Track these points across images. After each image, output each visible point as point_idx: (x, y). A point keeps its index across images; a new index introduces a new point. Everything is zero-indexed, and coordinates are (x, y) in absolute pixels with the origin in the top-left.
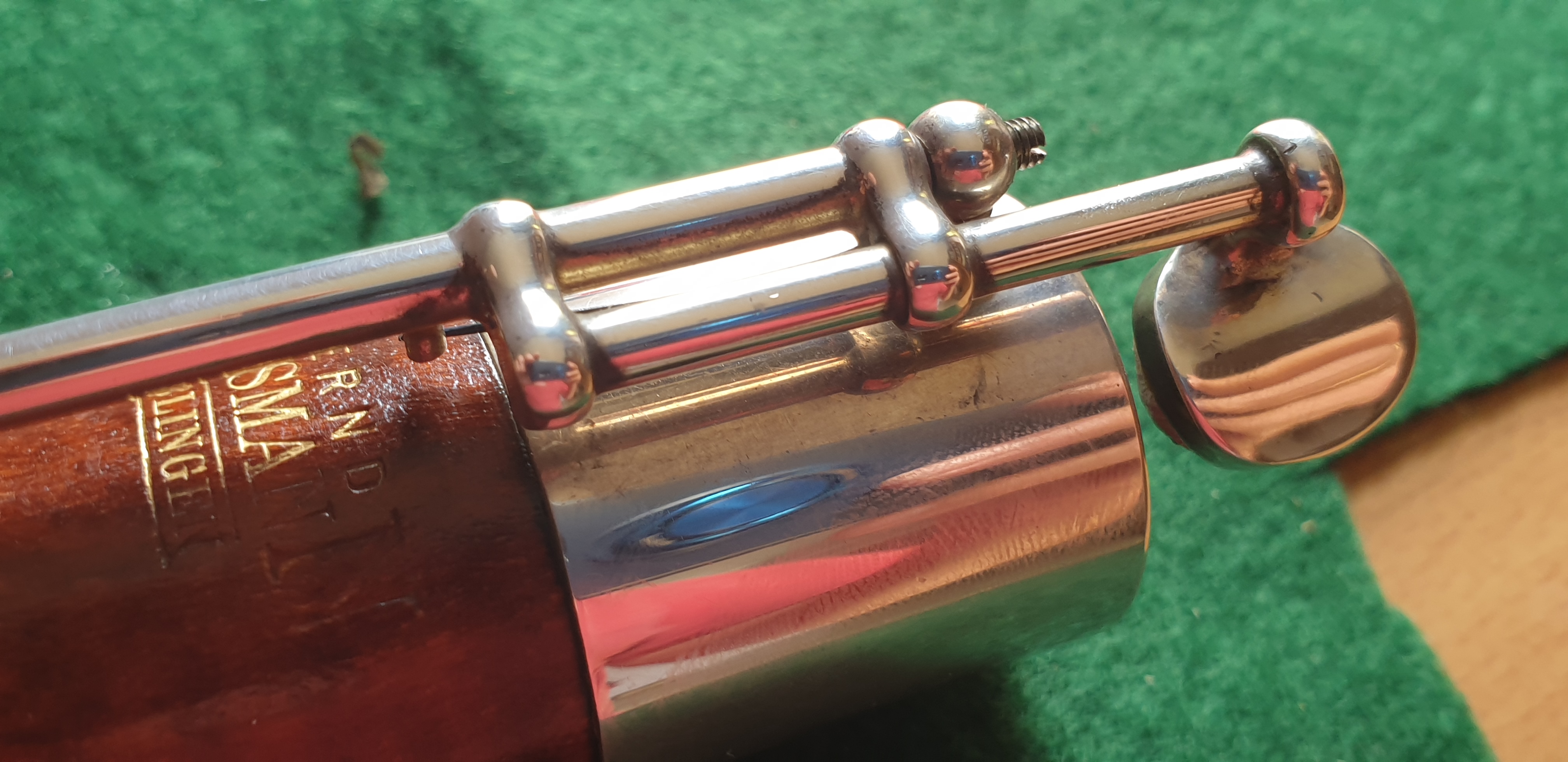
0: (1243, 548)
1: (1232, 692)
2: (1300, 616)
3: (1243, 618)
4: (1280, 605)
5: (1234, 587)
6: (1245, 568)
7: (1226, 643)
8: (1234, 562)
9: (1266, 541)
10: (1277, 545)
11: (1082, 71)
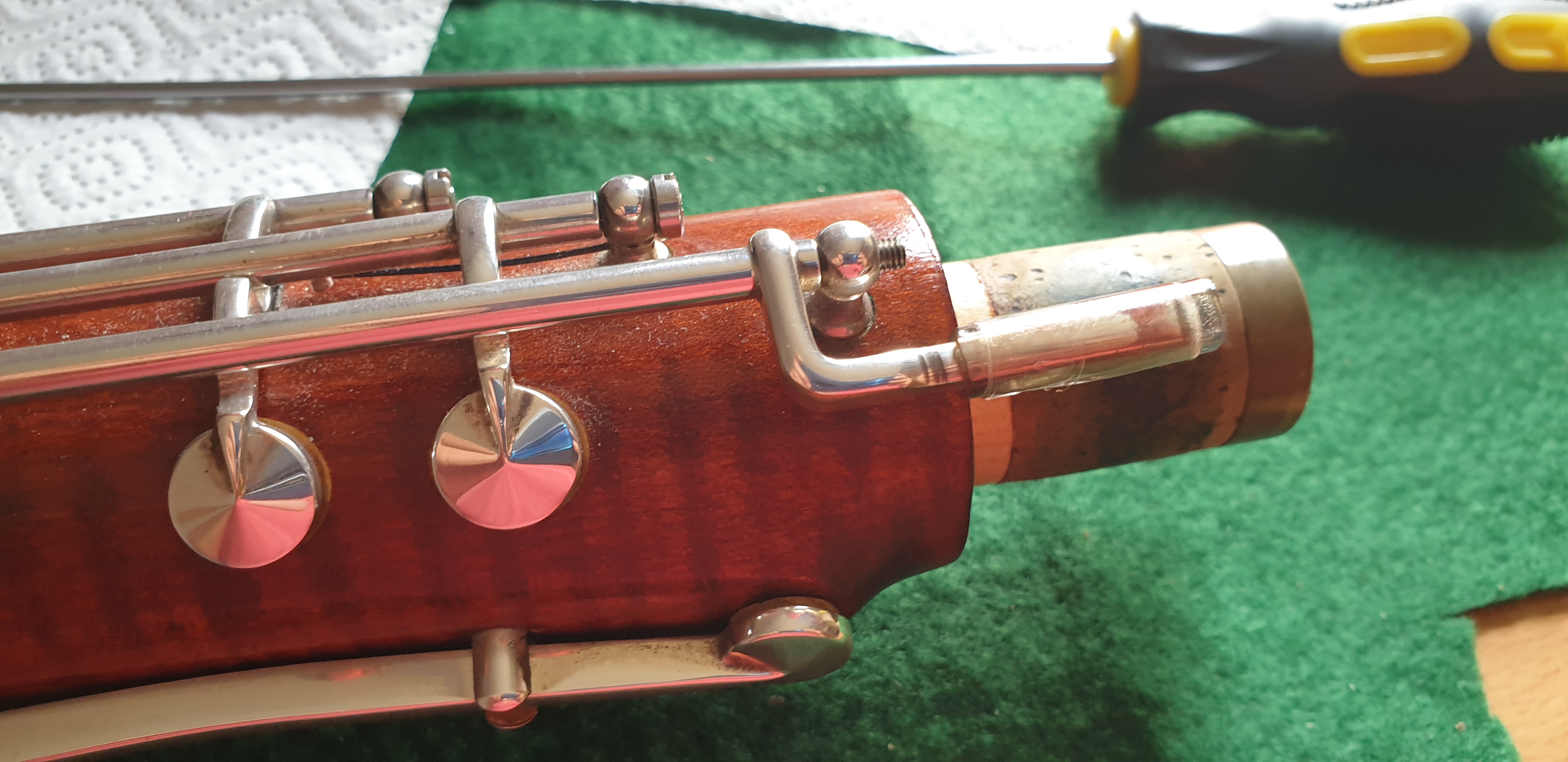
0: (1395, 654)
1: (1366, 742)
2: (1425, 706)
3: (1386, 697)
4: (1413, 694)
5: (1384, 677)
6: (1394, 666)
7: (1371, 710)
8: (1387, 661)
9: (1412, 653)
10: (1418, 657)
11: (1346, 322)
